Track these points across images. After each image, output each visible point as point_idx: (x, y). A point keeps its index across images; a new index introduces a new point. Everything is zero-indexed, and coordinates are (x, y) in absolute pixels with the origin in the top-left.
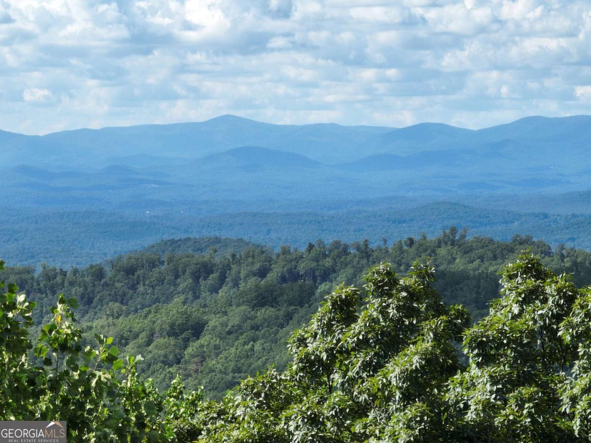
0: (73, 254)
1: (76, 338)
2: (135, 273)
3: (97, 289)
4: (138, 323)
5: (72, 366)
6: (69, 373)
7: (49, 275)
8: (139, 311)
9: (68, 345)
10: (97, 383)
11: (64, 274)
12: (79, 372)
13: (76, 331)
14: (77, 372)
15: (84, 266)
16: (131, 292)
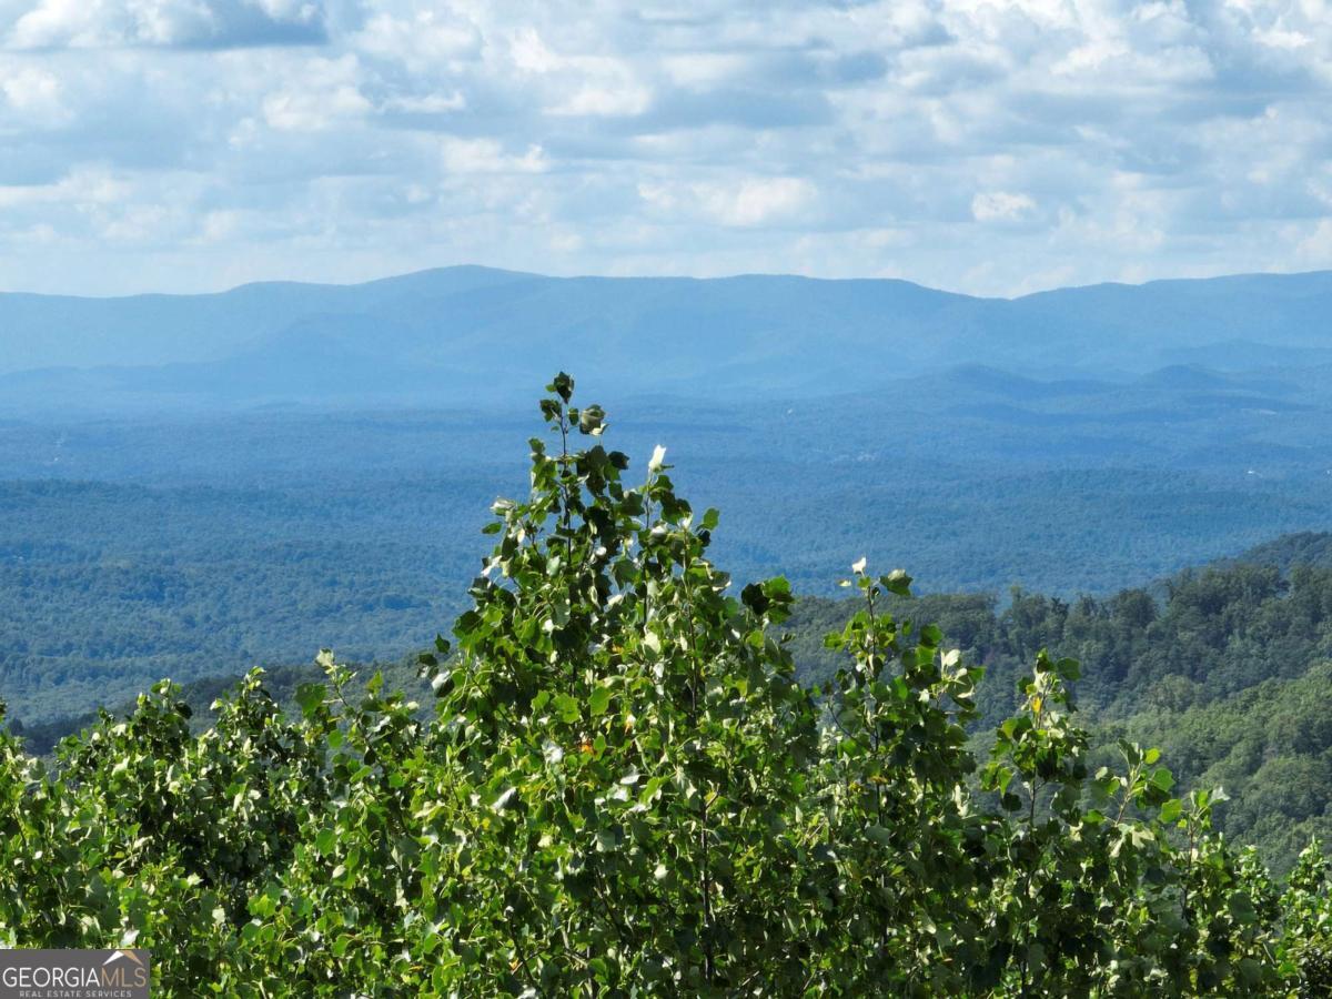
0: (1083, 565)
1: (1075, 750)
2: (1223, 609)
3: (1135, 647)
4: (1229, 723)
5: (1065, 812)
6: (1059, 827)
7: (1030, 615)
8: (1230, 695)
9: (1058, 765)
10: (1122, 850)
11: (1062, 610)
12: (1081, 824)
13: (1075, 733)
14: (1077, 825)
15: (1106, 591)
16: (1212, 651)
